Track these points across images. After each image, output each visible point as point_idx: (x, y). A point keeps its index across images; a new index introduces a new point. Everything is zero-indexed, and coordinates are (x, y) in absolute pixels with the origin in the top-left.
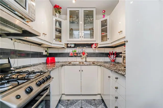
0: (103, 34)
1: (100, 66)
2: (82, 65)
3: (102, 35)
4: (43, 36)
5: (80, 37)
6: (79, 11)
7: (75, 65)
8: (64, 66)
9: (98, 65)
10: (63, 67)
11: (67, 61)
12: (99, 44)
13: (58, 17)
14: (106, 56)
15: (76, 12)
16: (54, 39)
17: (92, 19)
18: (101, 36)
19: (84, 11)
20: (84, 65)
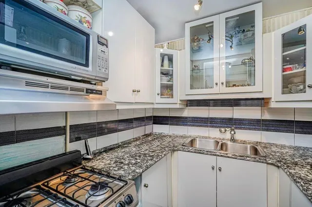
0: (290, 69)
1: (278, 167)
2: (218, 156)
3: (285, 73)
4: (132, 95)
5: (217, 84)
6: (212, 22)
7: (203, 153)
8: (178, 150)
9: (268, 164)
10: (176, 153)
11: (186, 134)
12: (273, 100)
13: (165, 48)
14: (300, 130)
15: (207, 26)
16: (158, 94)
17: (249, 34)
18: (283, 76)
19: (226, 19)
20: (225, 157)
